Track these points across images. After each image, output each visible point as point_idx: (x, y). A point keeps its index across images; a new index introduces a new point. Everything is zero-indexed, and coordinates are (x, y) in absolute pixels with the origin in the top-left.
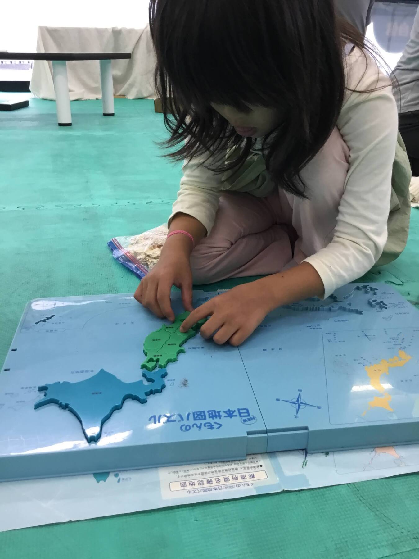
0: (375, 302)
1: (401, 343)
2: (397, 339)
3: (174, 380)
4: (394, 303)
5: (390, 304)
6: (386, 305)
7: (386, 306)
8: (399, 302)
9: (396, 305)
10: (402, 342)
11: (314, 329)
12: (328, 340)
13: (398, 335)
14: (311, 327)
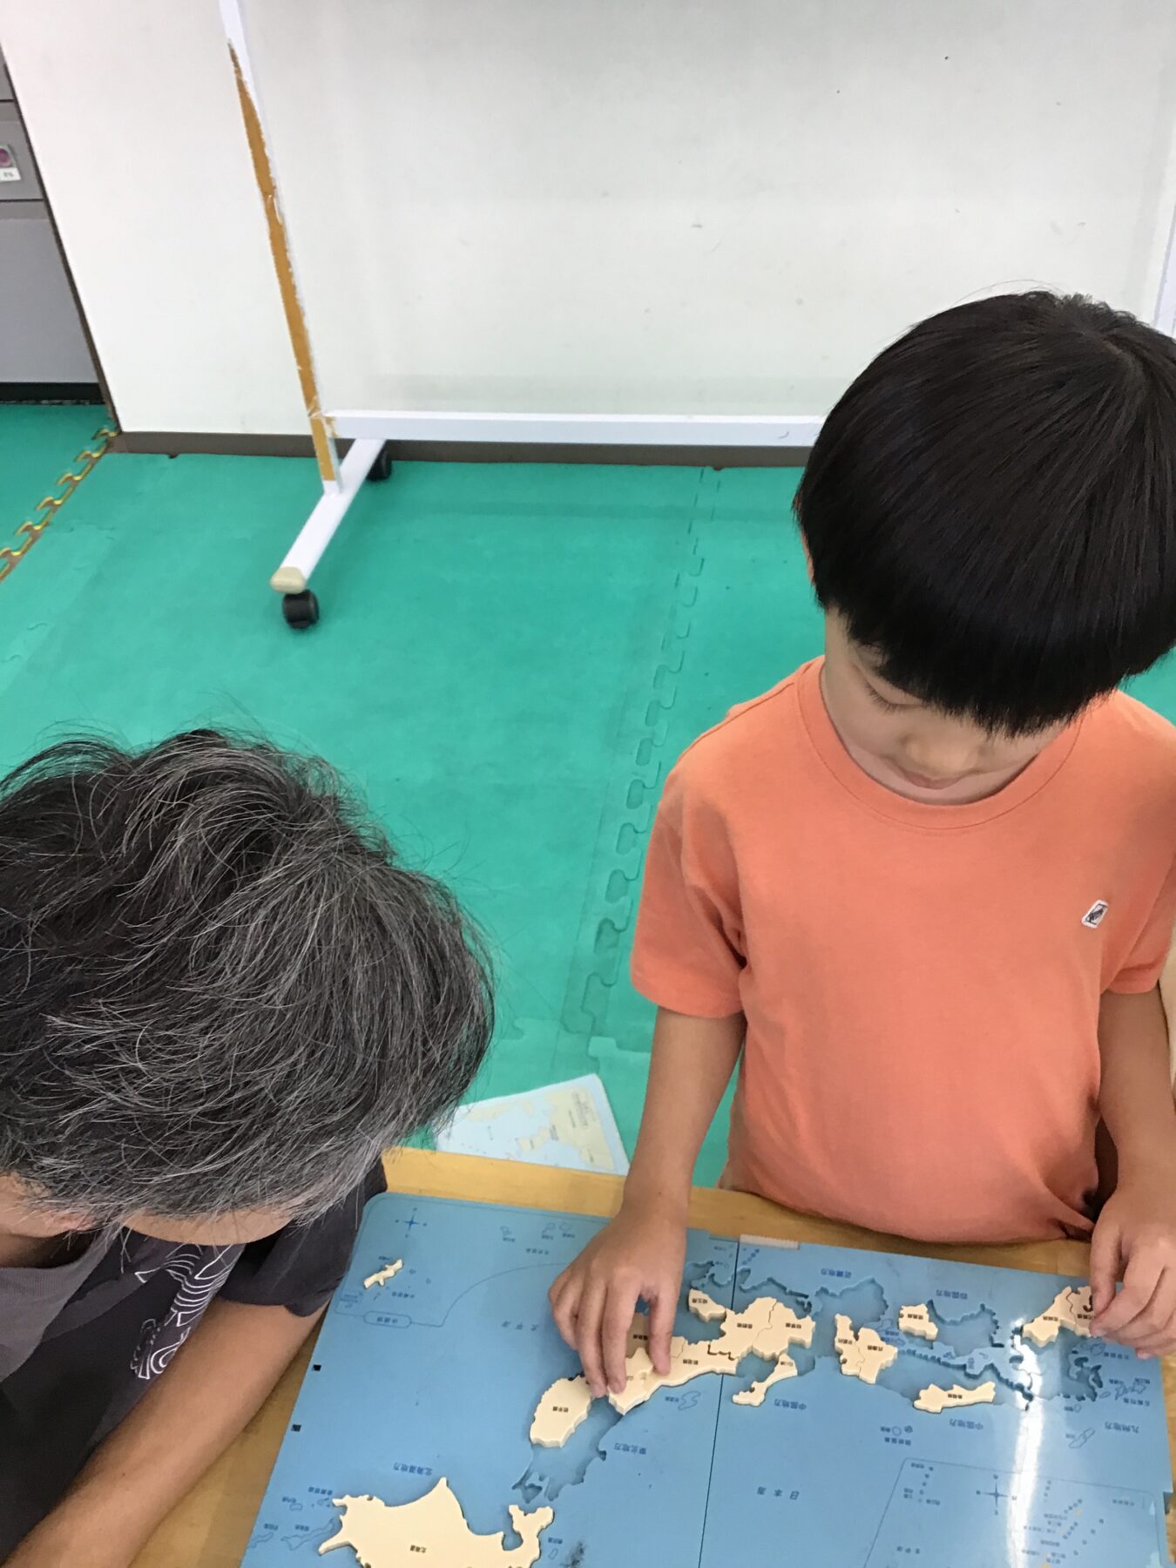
0: (1079, 1369)
1: (1061, 1541)
2: (1059, 1524)
3: (560, 1542)
4: (1122, 1383)
5: (1111, 1381)
6: (1101, 1385)
7: (1098, 1390)
8: (1137, 1380)
9: (1125, 1391)
10: (1065, 1537)
11: (894, 1441)
12: (906, 1490)
13: (1070, 1508)
14: (890, 1435)
